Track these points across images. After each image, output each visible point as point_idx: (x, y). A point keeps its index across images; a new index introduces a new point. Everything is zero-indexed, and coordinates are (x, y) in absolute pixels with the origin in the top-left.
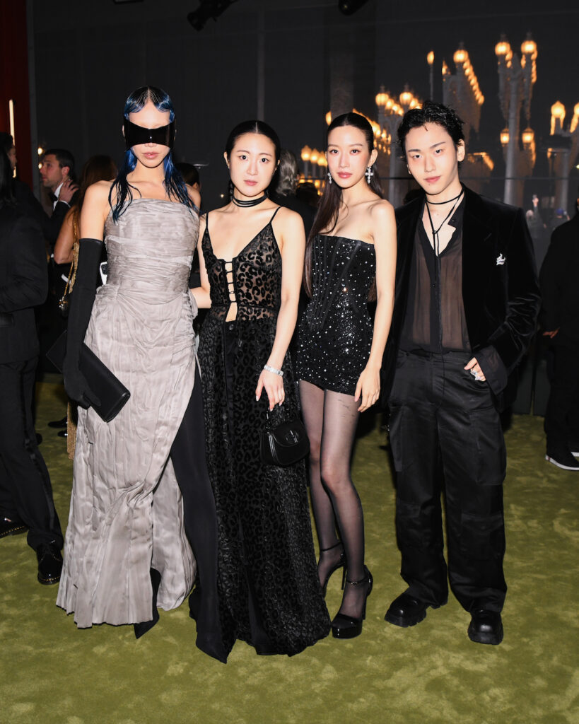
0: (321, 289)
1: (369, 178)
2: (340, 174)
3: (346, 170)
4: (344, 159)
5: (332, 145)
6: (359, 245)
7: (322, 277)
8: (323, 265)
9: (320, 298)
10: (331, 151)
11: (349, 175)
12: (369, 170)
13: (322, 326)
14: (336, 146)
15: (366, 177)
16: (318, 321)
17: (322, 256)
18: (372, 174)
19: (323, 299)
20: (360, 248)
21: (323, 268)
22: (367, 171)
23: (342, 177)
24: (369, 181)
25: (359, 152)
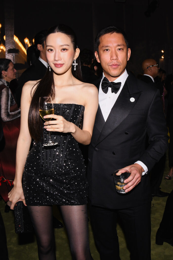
1: (75, 67)
2: (56, 65)
3: (59, 62)
4: (57, 55)
10: (48, 50)
12: (75, 62)
14: (51, 46)
18: (77, 64)
23: (57, 67)
24: (75, 69)
25: (67, 50)
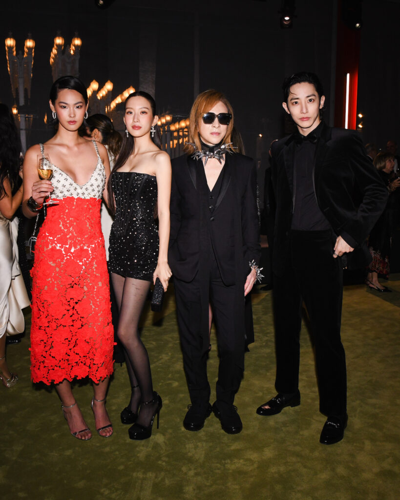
0: (122, 208)
1: (153, 133)
2: (134, 127)
3: (137, 124)
4: (136, 116)
5: (129, 108)
6: (146, 177)
7: (122, 200)
8: (122, 192)
9: (121, 214)
10: (128, 113)
11: (140, 128)
12: (153, 128)
13: (125, 234)
14: (131, 108)
15: (151, 133)
16: (121, 230)
17: (121, 186)
18: (155, 131)
19: (124, 215)
20: (147, 179)
21: (122, 193)
22: (152, 129)
23: (135, 129)
24: (153, 136)
25: (146, 113)
